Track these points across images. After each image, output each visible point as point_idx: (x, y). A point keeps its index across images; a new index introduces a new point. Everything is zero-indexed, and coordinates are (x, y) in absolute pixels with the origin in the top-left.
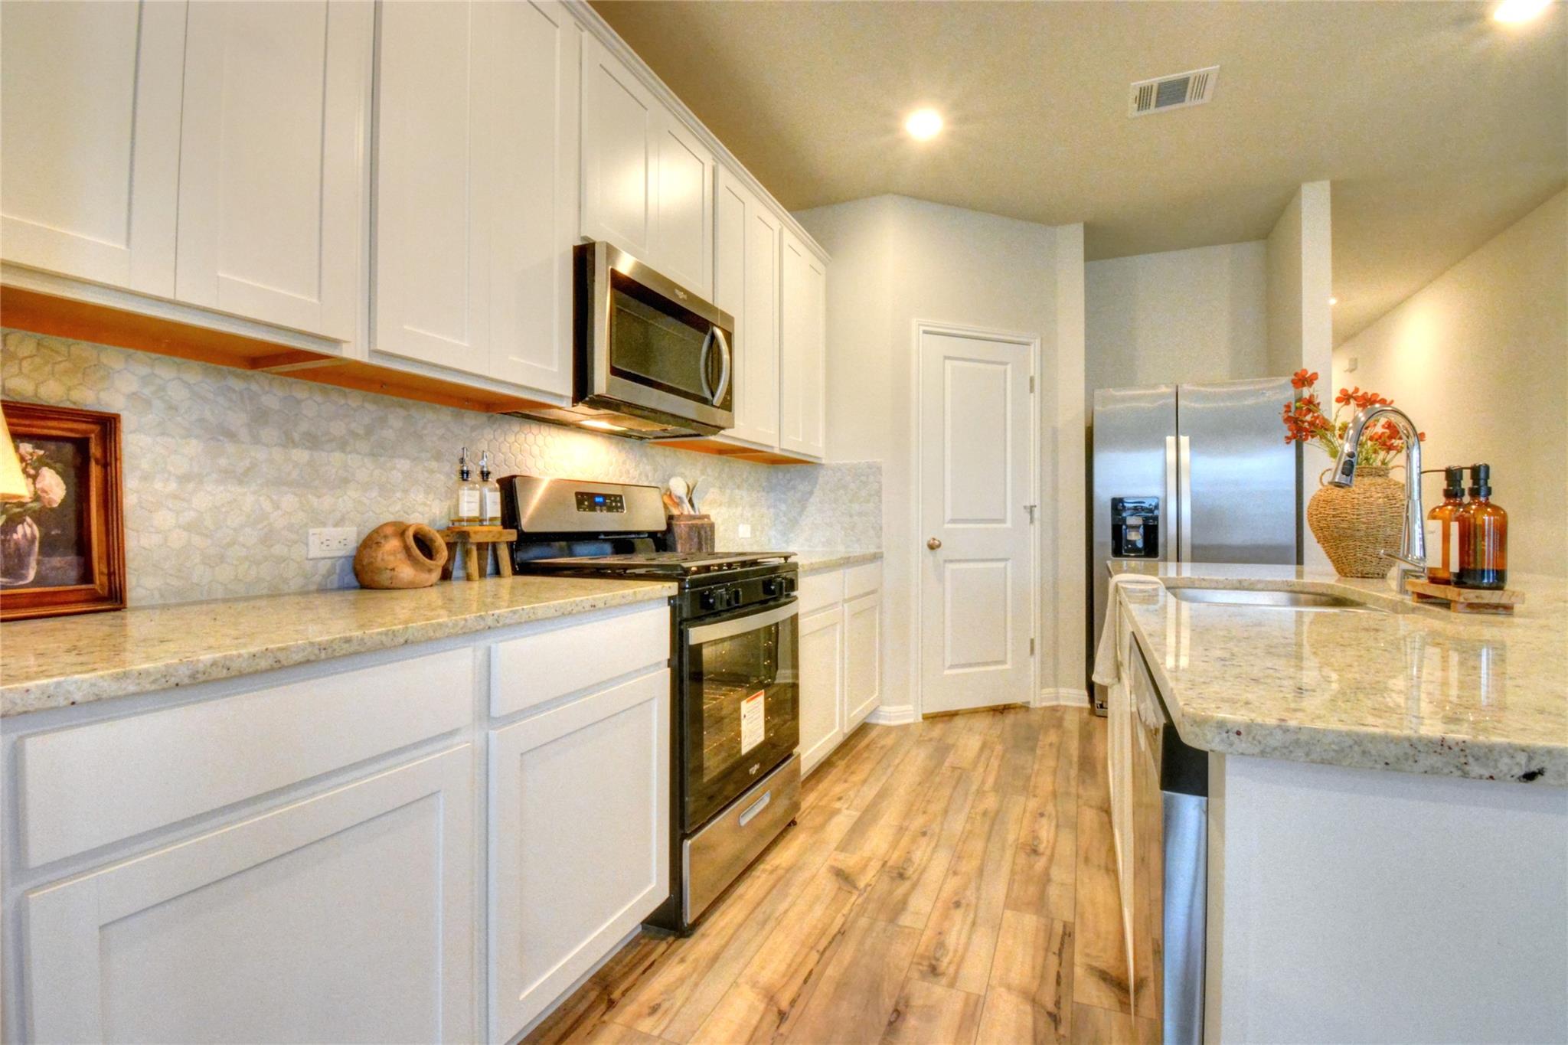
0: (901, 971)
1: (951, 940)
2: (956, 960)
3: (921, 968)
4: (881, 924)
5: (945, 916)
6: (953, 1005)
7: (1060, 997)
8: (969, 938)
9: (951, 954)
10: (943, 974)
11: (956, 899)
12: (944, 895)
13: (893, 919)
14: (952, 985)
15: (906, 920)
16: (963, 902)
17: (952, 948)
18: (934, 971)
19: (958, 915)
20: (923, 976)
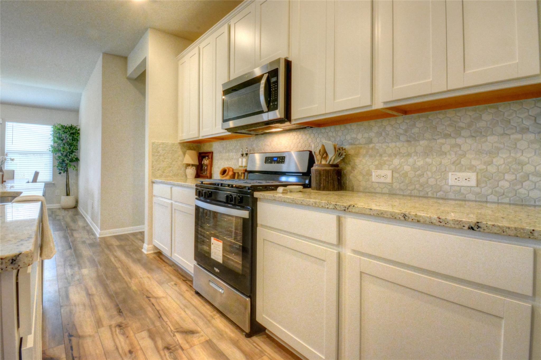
0: (129, 320)
1: (121, 338)
2: (114, 334)
3: (124, 324)
4: (151, 327)
5: (131, 344)
6: (106, 322)
7: (70, 343)
8: (115, 342)
9: (117, 333)
10: (115, 327)
11: (133, 355)
12: (140, 352)
13: (149, 331)
14: (110, 326)
15: (145, 334)
16: (129, 355)
17: (119, 335)
18: (119, 326)
19: (127, 349)
20: (121, 323)
